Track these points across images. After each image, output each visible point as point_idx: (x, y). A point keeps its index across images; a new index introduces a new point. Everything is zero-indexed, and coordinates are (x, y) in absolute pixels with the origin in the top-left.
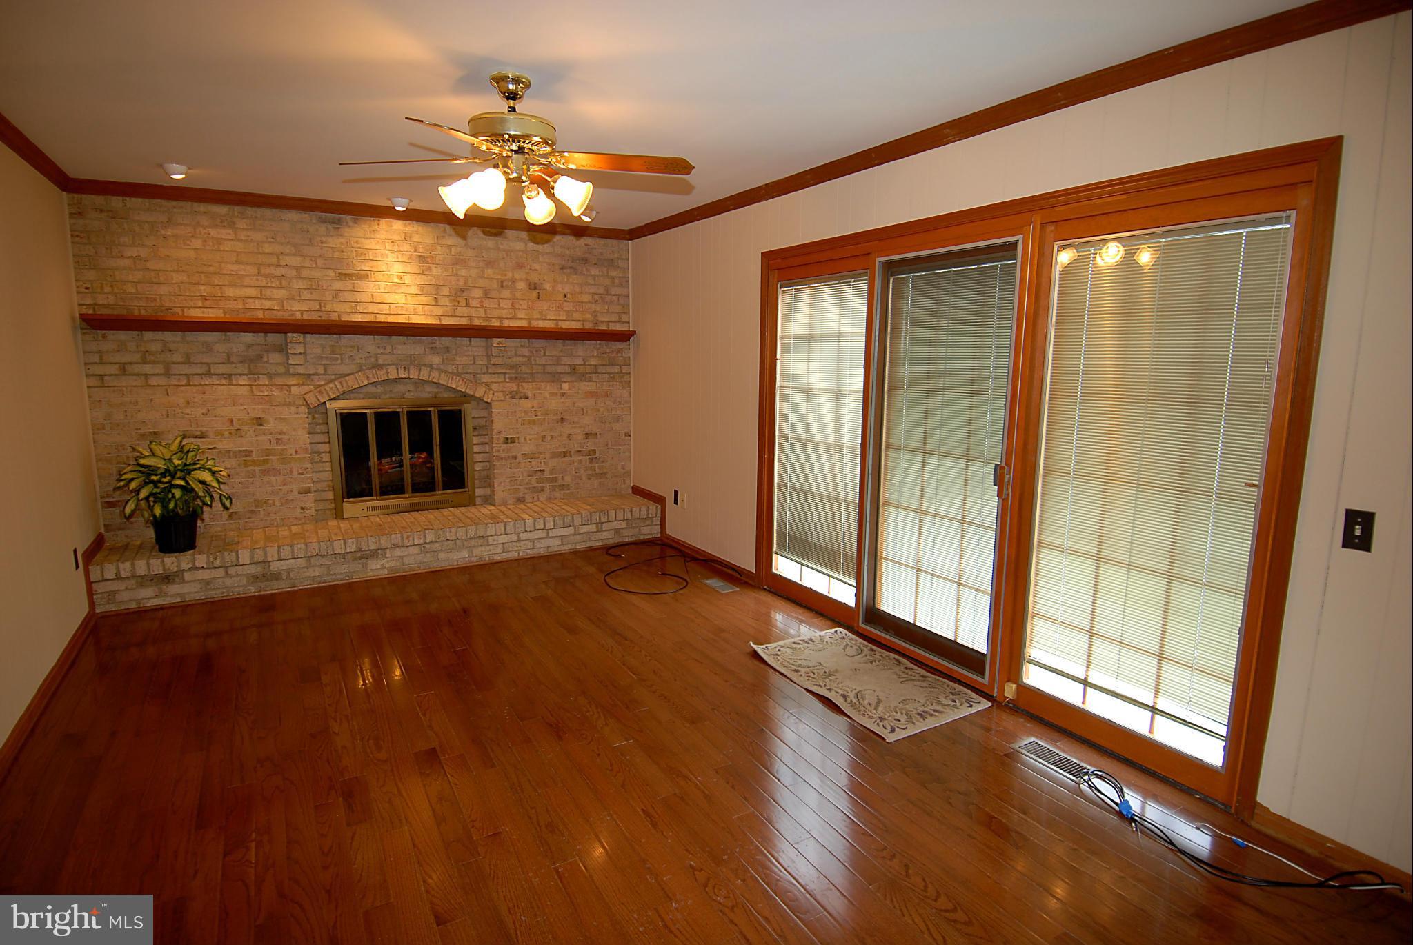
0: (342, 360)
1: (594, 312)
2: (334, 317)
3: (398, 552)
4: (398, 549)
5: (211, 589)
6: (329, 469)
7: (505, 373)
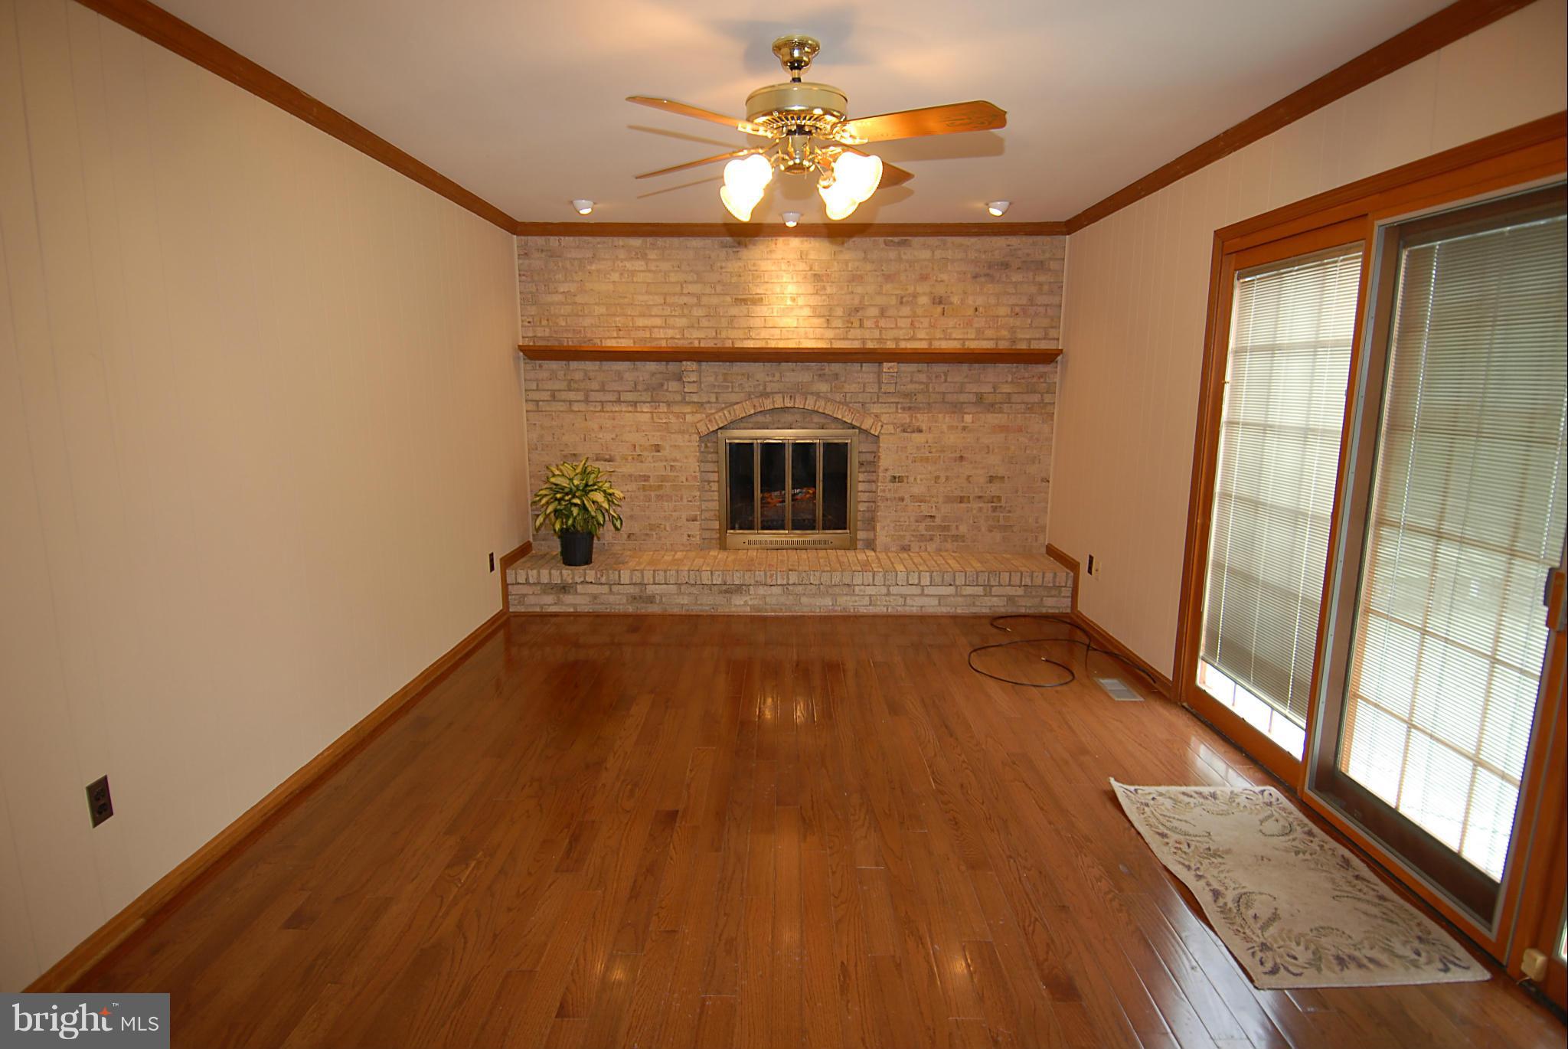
1: (1012, 328)
2: (728, 344)
4: (761, 587)
6: (716, 498)
7: (898, 403)
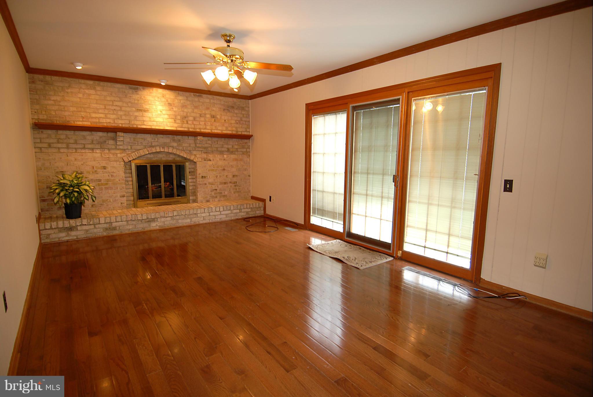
0: (138, 144)
1: (236, 127)
2: (135, 126)
3: (163, 219)
4: (163, 218)
5: (88, 234)
6: (132, 187)
7: (202, 151)
